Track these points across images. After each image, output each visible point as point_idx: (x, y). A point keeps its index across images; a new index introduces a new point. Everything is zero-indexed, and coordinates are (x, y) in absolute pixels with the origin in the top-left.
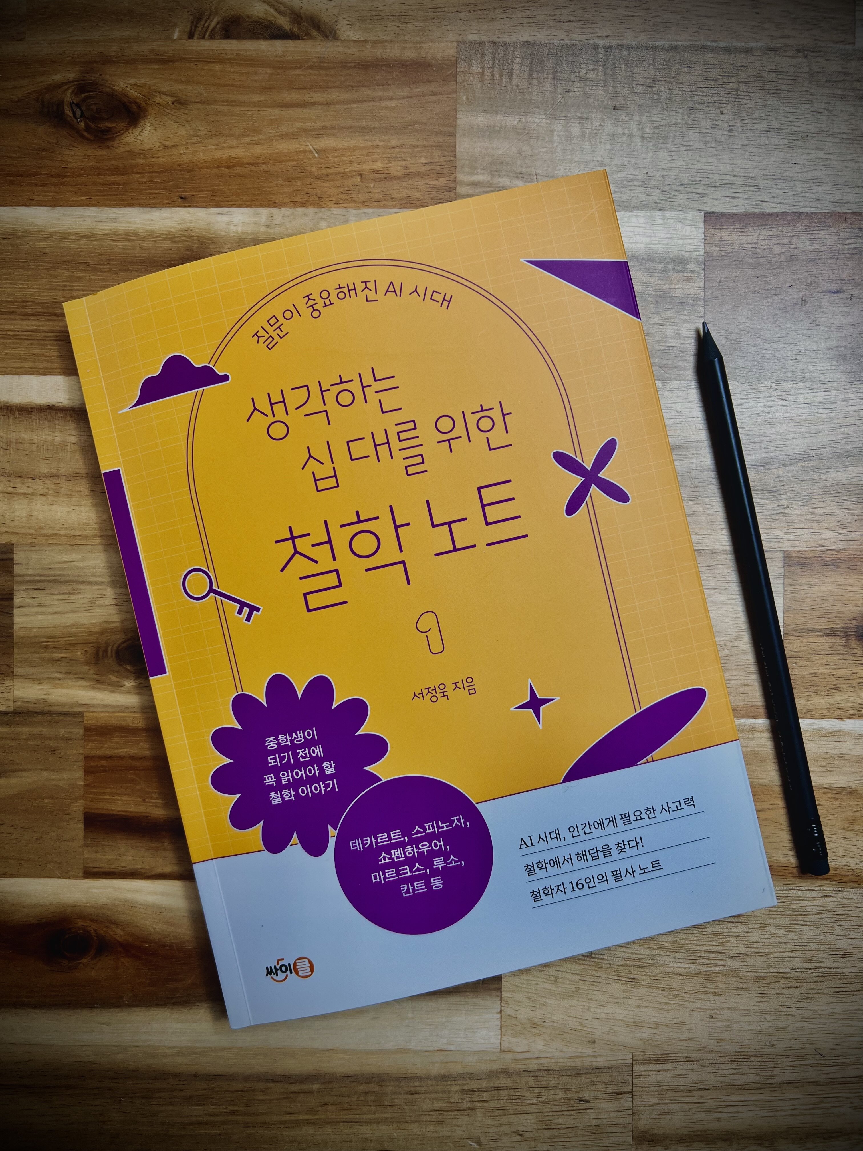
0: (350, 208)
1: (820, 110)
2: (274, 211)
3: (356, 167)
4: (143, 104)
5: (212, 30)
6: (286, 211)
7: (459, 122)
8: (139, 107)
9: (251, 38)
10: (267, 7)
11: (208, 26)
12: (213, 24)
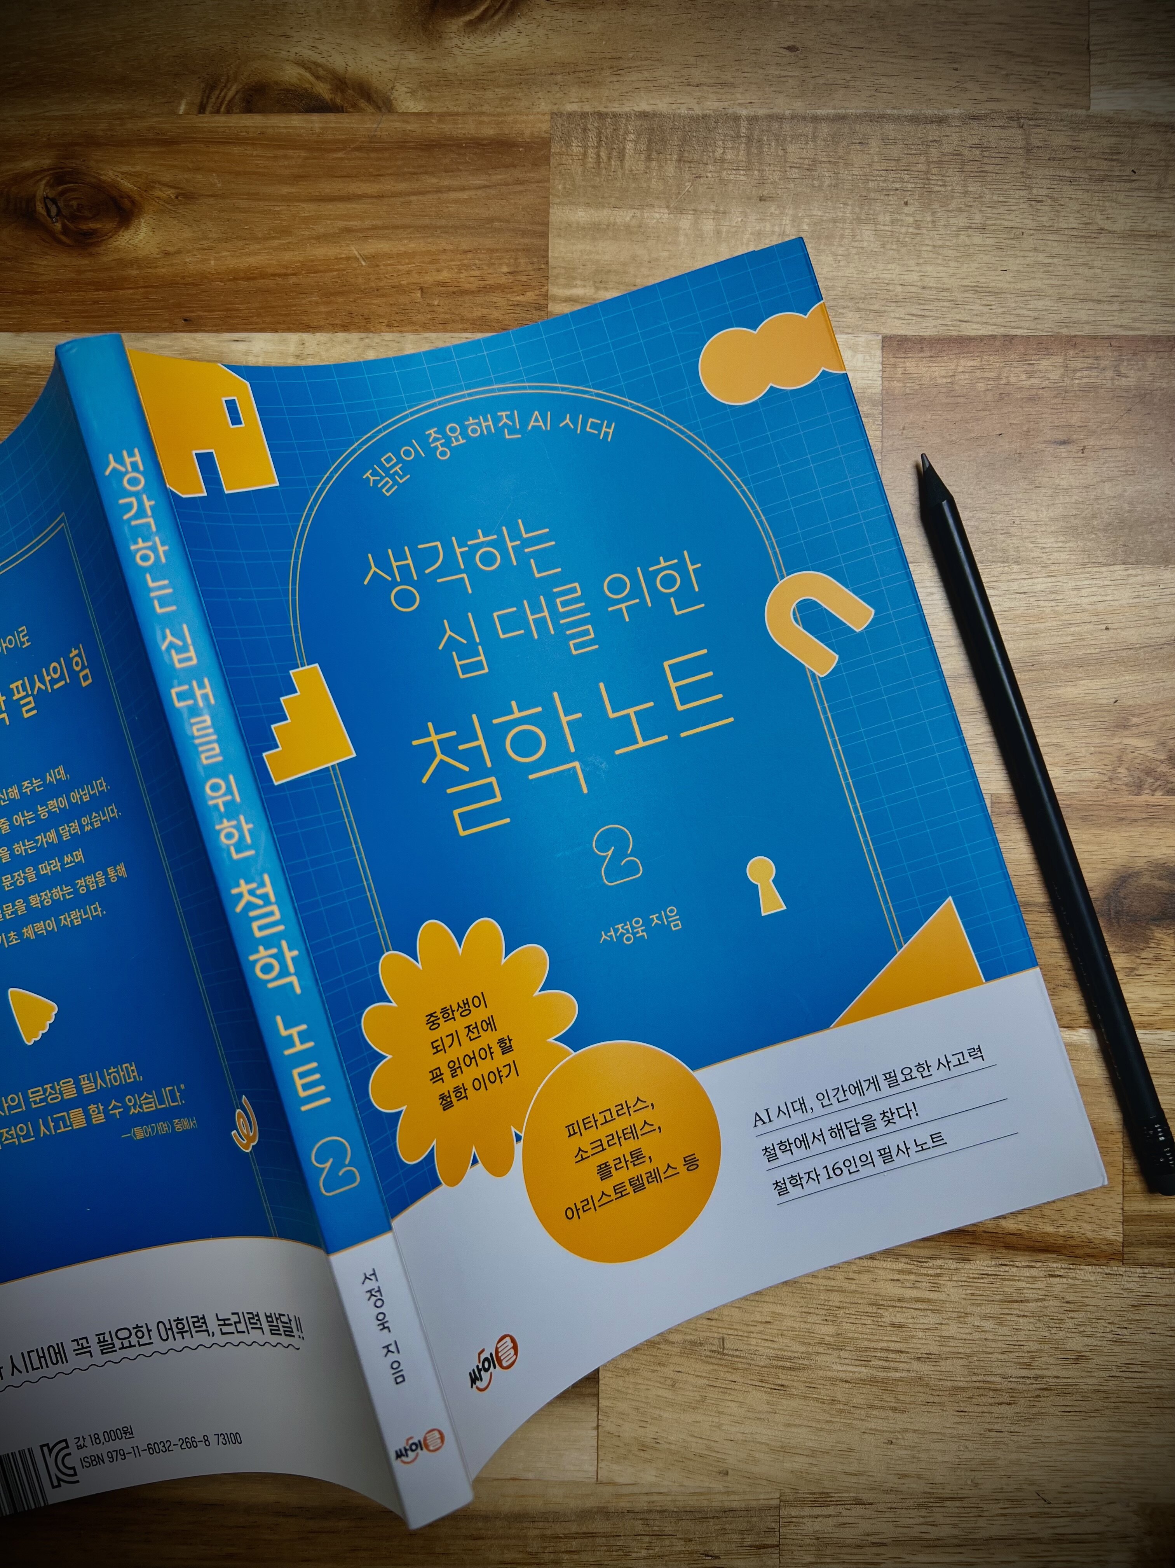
0: (406, 332)
1: (1040, 198)
2: (305, 336)
3: (415, 278)
4: (137, 198)
5: (230, 101)
6: (321, 337)
7: (552, 218)
8: (133, 202)
9: (279, 112)
10: (302, 71)
11: (225, 97)
12: (231, 94)
